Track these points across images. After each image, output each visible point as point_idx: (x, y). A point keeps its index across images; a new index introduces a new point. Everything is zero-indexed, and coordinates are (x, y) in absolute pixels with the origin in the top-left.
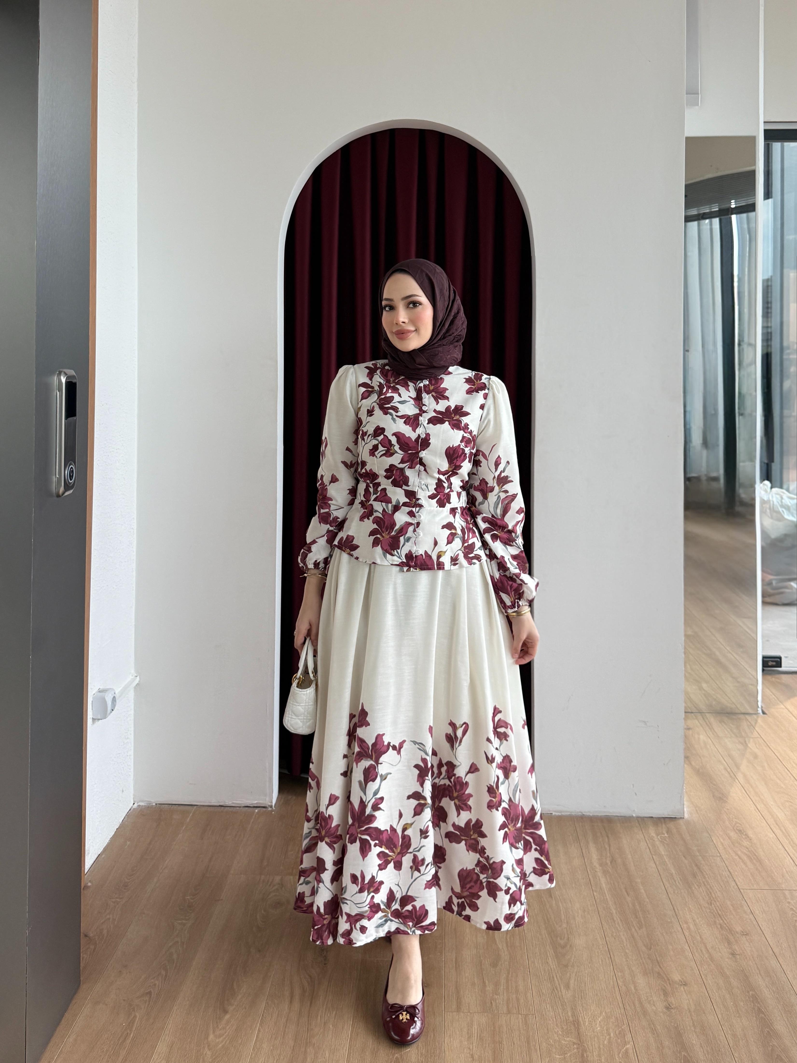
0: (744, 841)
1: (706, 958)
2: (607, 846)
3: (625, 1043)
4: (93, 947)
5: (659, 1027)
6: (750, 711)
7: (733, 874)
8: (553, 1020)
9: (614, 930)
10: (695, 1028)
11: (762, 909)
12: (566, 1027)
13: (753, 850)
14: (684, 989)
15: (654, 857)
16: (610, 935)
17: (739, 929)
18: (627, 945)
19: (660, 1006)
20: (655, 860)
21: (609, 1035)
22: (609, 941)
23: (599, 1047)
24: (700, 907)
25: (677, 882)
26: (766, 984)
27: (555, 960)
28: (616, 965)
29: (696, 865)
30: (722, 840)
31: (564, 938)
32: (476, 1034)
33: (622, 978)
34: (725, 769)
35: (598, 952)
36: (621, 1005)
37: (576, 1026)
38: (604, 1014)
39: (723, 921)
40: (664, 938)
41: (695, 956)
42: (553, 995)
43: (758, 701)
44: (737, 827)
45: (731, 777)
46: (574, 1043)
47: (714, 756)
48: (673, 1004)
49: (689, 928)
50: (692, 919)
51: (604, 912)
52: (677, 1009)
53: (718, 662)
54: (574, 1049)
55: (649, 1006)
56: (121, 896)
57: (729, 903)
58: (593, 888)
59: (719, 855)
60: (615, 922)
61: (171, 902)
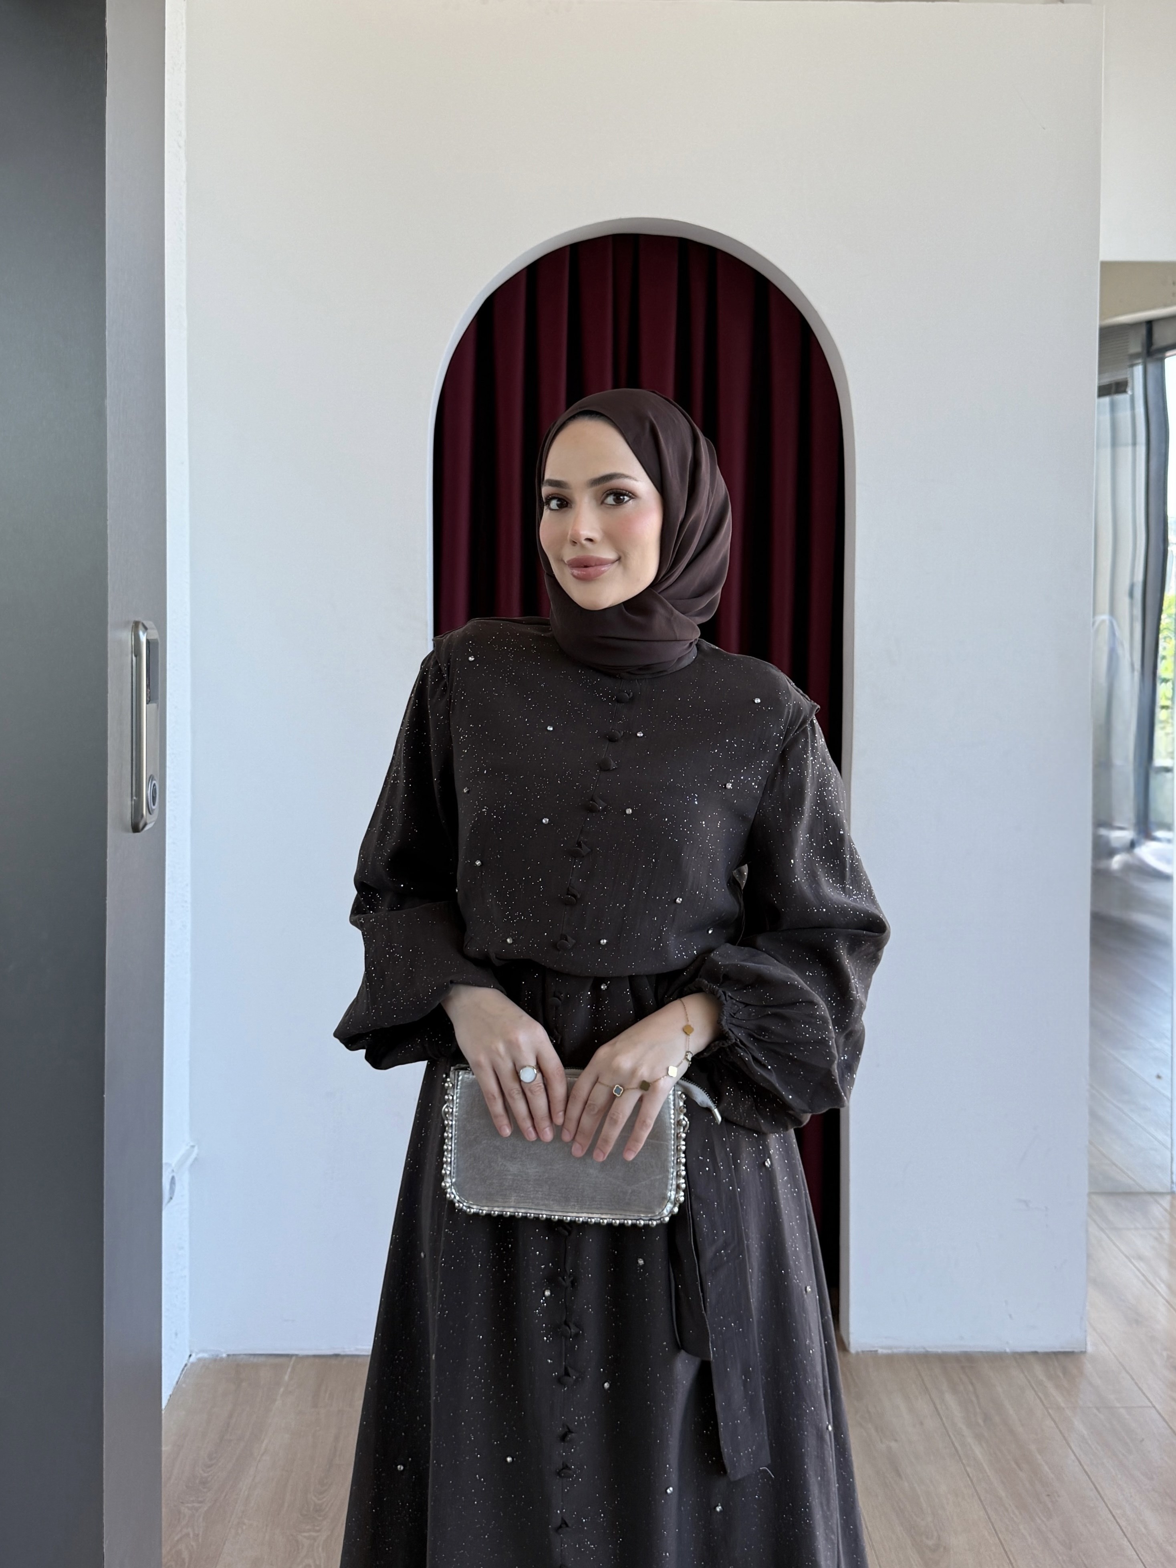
2: (974, 1399)
9: (1008, 1523)
15: (1049, 1410)
16: (1003, 1530)
18: (1032, 1544)
20: (1053, 1416)
22: (1004, 1539)
24: (1136, 1484)
25: (1093, 1448)
29: (1119, 1422)
31: (932, 1537)
40: (1089, 1531)
41: (1142, 1555)
47: (1116, 1259)
49: (1125, 1515)
50: (1128, 1501)
51: (988, 1496)
56: (200, 1499)
58: (964, 1462)
60: (1007, 1510)
61: (286, 1505)
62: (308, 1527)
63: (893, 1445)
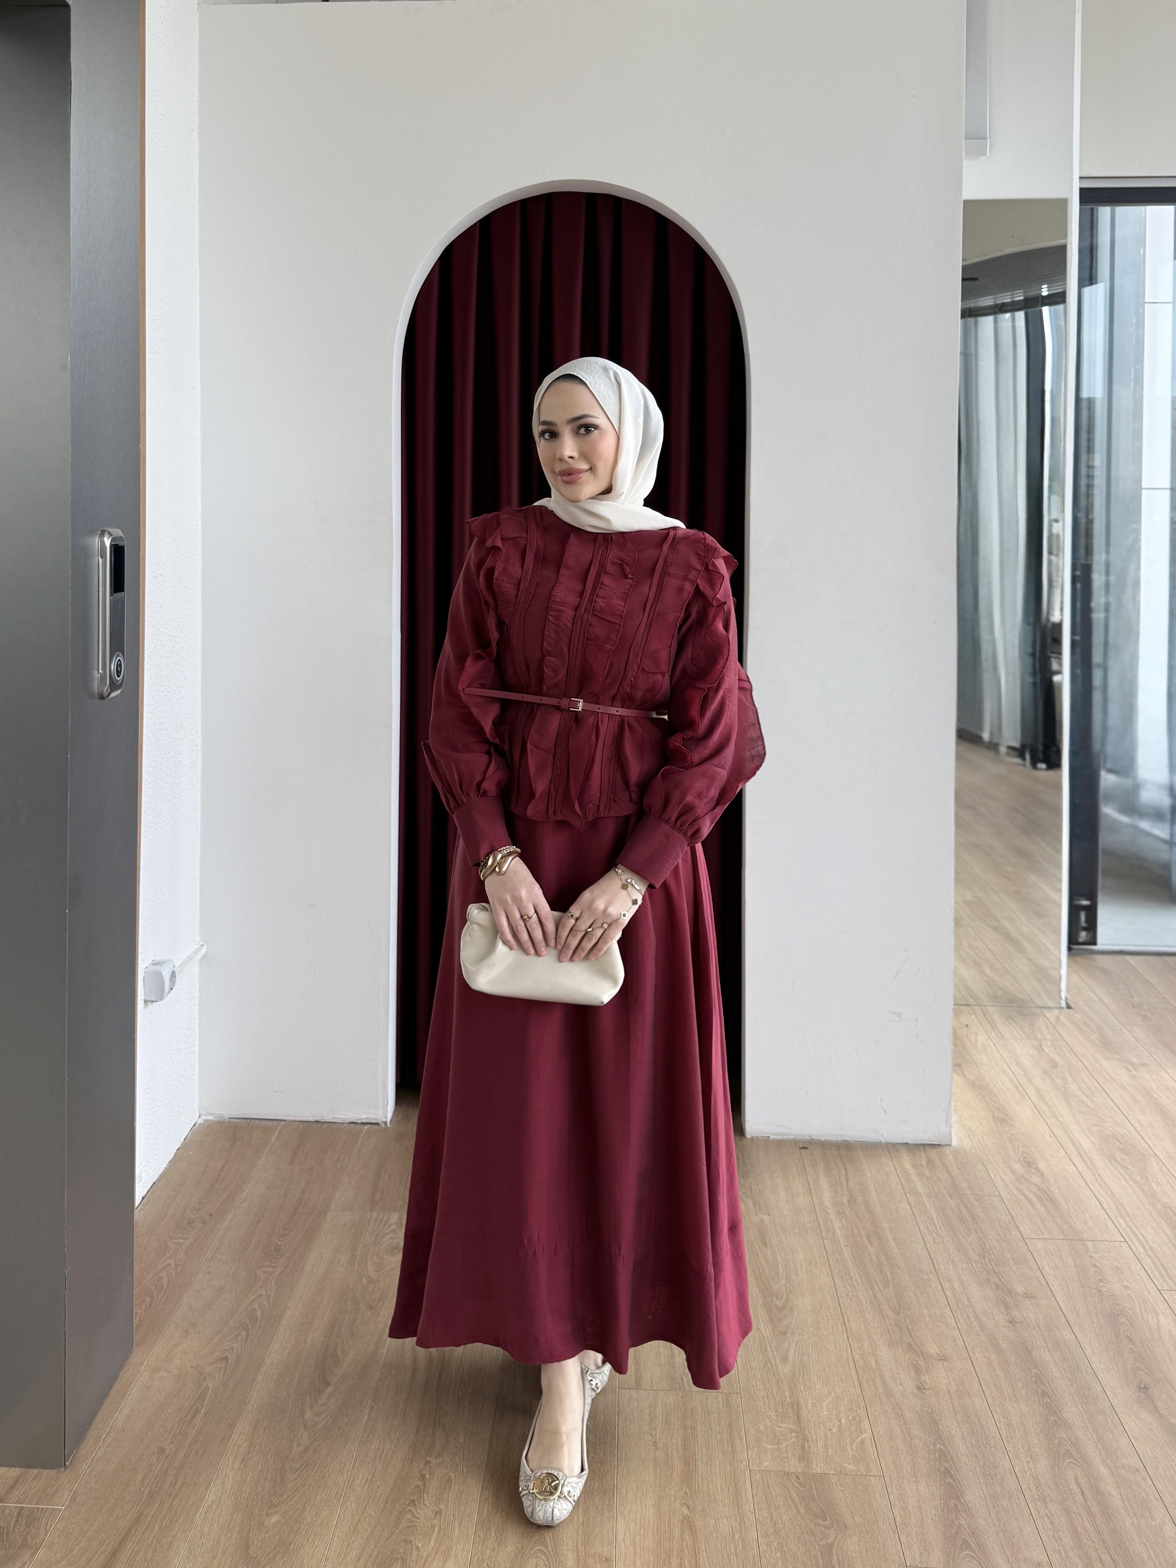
0: (1033, 1176)
1: (975, 1327)
2: (844, 1182)
3: (861, 1433)
4: (150, 1299)
5: (906, 1413)
6: (1051, 1005)
7: (1016, 1219)
8: (764, 1401)
9: (850, 1289)
10: (956, 1413)
11: (1053, 1265)
12: (781, 1410)
13: (1044, 1188)
14: (943, 1364)
15: (908, 1195)
16: (844, 1295)
17: (1019, 1289)
18: (867, 1307)
19: (910, 1386)
20: (910, 1200)
21: (840, 1421)
22: (843, 1303)
23: (826, 1436)
24: (968, 1261)
25: (938, 1228)
26: (1055, 1361)
27: (770, 1326)
28: (852, 1333)
29: (966, 1207)
30: (1002, 1174)
31: (782, 1297)
32: (661, 1417)
33: (859, 1350)
34: (1011, 1081)
35: (827, 1316)
36: (857, 1384)
37: (796, 1409)
38: (833, 1394)
39: (1000, 1280)
40: (918, 1300)
41: (959, 1323)
42: (765, 1369)
43: (1060, 991)
44: (1025, 1158)
45: (1019, 1092)
46: (792, 1431)
47: (997, 1064)
48: (926, 1384)
49: (952, 1288)
50: (958, 1276)
51: (837, 1265)
52: (932, 1389)
53: (1009, 938)
54: (791, 1438)
55: (893, 1385)
56: (185, 1236)
57: (1008, 1256)
58: (824, 1235)
59: (997, 1193)
60: (851, 1279)
61: (253, 1244)
62: (267, 1264)
63: (766, 1217)
